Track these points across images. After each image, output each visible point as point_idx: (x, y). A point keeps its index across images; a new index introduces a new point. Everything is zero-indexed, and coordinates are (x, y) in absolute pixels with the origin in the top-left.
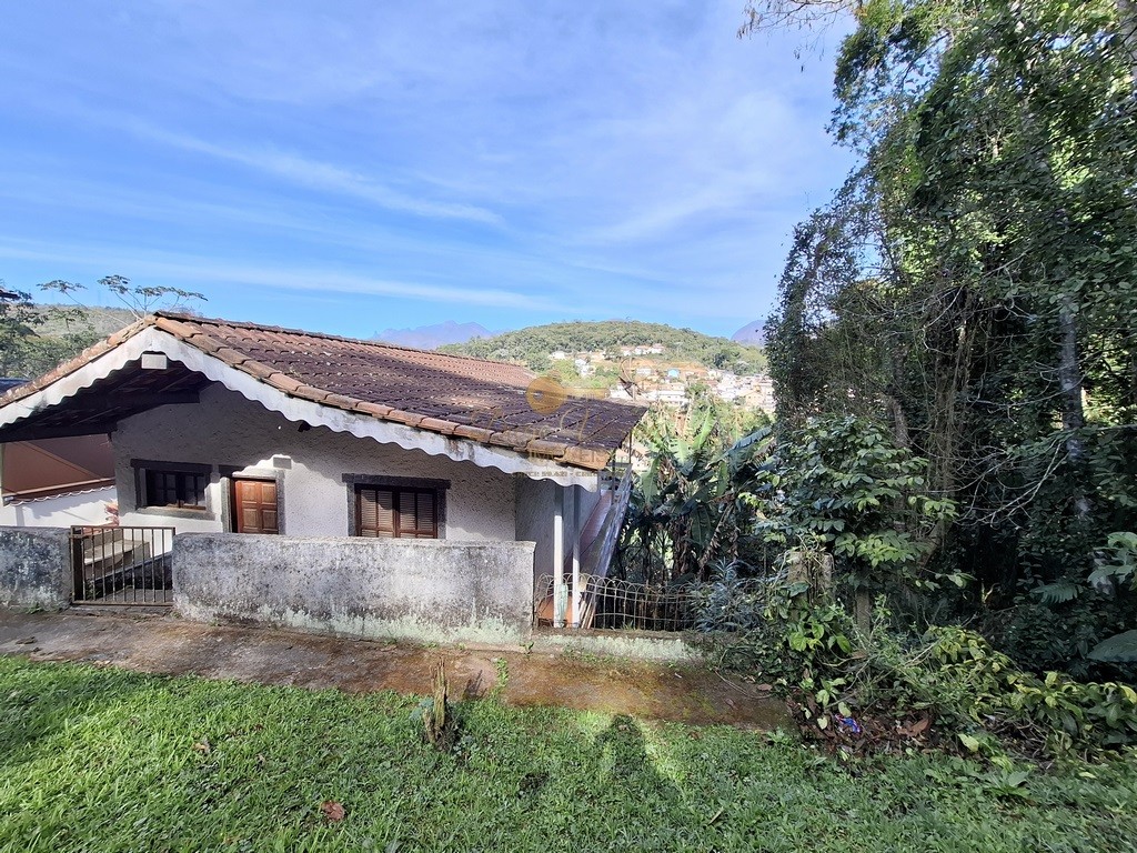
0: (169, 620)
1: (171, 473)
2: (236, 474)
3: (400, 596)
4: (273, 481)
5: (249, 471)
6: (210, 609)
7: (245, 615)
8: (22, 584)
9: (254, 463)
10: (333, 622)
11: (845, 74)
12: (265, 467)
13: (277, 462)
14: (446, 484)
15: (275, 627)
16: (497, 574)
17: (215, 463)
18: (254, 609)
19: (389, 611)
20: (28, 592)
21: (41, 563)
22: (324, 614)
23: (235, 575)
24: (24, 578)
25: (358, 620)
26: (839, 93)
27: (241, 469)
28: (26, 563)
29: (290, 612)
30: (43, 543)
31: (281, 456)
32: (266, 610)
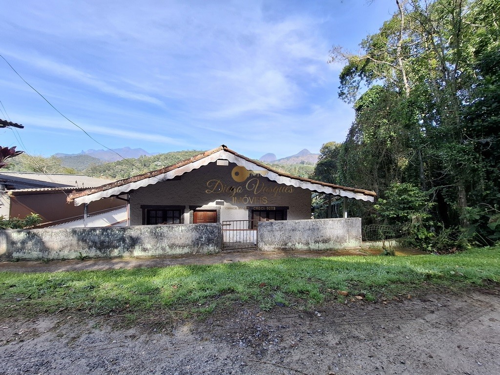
0: (258, 252)
1: (160, 210)
2: (198, 209)
3: (328, 236)
4: (215, 211)
5: (205, 207)
6: (271, 246)
7: (283, 247)
8: (202, 244)
9: (207, 204)
10: (310, 246)
11: (343, 77)
12: (212, 205)
13: (217, 203)
14: (288, 208)
15: (293, 250)
16: (353, 227)
17: (187, 205)
18: (286, 245)
19: (326, 240)
20: (204, 247)
21: (210, 236)
22: (308, 244)
23: (280, 234)
24: (203, 242)
25: (317, 244)
26: (342, 82)
27: (201, 207)
28: (204, 236)
29: (297, 244)
30: (212, 228)
31: (220, 200)
32: (290, 244)
